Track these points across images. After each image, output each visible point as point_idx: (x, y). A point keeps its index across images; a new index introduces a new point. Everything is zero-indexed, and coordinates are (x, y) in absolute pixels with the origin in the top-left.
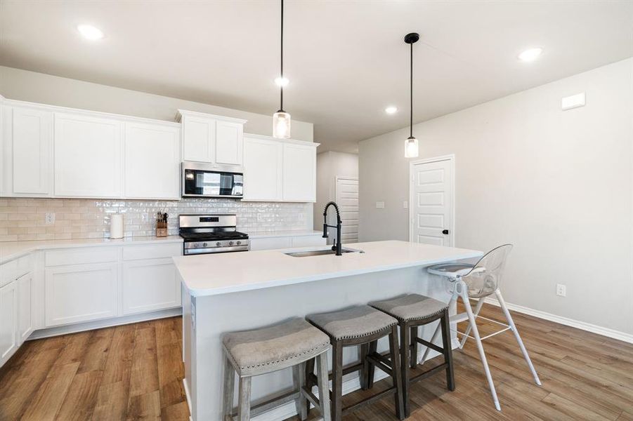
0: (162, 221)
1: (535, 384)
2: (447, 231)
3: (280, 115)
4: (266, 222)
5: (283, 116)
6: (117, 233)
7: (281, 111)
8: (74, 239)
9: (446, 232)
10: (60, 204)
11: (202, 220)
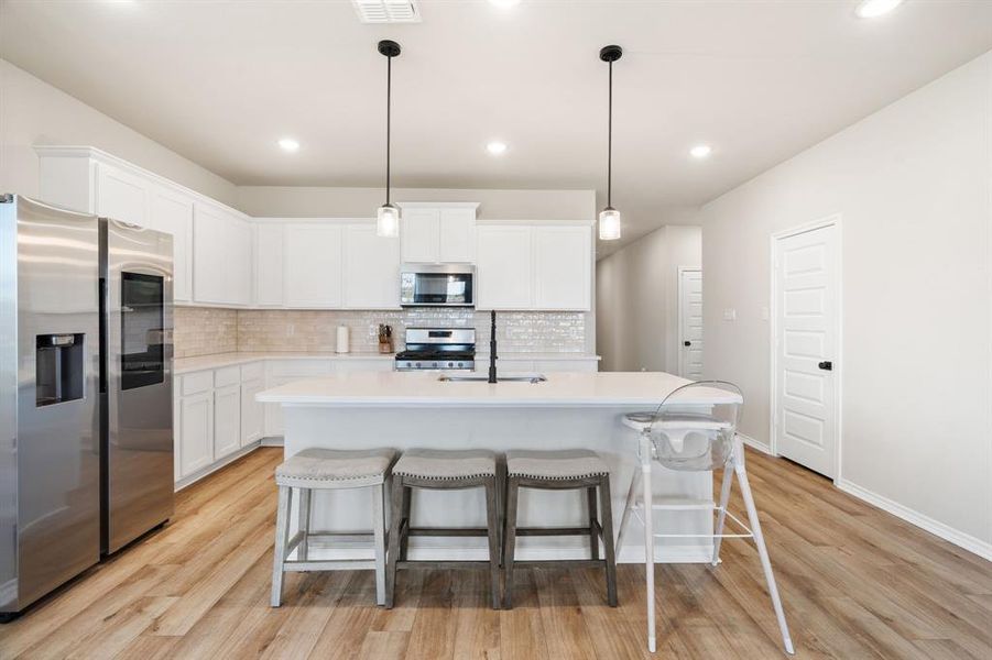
0: (386, 335)
1: (778, 647)
2: (830, 364)
3: (387, 211)
4: (519, 339)
5: (391, 211)
6: (342, 346)
7: (388, 205)
8: (309, 352)
9: (827, 366)
10: (298, 315)
11: (431, 334)
